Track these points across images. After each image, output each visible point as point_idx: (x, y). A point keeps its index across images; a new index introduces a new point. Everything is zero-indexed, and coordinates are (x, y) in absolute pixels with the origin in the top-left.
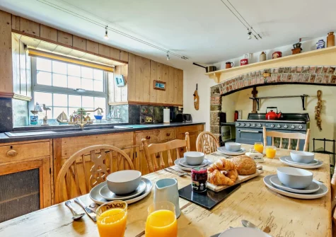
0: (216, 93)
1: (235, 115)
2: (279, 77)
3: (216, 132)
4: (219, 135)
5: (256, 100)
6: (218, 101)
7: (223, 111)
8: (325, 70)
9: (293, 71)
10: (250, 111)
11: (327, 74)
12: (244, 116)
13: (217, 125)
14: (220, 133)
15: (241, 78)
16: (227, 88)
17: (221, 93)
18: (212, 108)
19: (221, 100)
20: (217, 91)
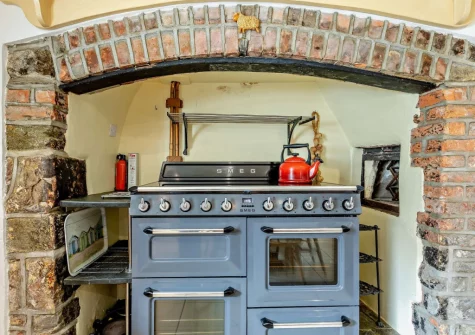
0: (33, 75)
1: (117, 166)
2: (287, 38)
3: (35, 244)
4: (51, 255)
5: (180, 125)
6: (48, 111)
7: (72, 150)
8: (409, 35)
9: (327, 26)
10: (164, 154)
11: (413, 48)
12: (146, 172)
13: (43, 212)
14: (59, 242)
15: (152, 24)
16: (92, 58)
17: (61, 75)
18: (17, 139)
19: (60, 110)
20: (44, 63)
